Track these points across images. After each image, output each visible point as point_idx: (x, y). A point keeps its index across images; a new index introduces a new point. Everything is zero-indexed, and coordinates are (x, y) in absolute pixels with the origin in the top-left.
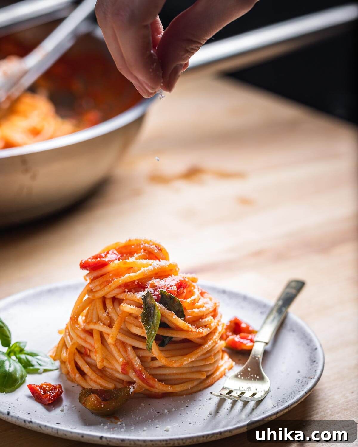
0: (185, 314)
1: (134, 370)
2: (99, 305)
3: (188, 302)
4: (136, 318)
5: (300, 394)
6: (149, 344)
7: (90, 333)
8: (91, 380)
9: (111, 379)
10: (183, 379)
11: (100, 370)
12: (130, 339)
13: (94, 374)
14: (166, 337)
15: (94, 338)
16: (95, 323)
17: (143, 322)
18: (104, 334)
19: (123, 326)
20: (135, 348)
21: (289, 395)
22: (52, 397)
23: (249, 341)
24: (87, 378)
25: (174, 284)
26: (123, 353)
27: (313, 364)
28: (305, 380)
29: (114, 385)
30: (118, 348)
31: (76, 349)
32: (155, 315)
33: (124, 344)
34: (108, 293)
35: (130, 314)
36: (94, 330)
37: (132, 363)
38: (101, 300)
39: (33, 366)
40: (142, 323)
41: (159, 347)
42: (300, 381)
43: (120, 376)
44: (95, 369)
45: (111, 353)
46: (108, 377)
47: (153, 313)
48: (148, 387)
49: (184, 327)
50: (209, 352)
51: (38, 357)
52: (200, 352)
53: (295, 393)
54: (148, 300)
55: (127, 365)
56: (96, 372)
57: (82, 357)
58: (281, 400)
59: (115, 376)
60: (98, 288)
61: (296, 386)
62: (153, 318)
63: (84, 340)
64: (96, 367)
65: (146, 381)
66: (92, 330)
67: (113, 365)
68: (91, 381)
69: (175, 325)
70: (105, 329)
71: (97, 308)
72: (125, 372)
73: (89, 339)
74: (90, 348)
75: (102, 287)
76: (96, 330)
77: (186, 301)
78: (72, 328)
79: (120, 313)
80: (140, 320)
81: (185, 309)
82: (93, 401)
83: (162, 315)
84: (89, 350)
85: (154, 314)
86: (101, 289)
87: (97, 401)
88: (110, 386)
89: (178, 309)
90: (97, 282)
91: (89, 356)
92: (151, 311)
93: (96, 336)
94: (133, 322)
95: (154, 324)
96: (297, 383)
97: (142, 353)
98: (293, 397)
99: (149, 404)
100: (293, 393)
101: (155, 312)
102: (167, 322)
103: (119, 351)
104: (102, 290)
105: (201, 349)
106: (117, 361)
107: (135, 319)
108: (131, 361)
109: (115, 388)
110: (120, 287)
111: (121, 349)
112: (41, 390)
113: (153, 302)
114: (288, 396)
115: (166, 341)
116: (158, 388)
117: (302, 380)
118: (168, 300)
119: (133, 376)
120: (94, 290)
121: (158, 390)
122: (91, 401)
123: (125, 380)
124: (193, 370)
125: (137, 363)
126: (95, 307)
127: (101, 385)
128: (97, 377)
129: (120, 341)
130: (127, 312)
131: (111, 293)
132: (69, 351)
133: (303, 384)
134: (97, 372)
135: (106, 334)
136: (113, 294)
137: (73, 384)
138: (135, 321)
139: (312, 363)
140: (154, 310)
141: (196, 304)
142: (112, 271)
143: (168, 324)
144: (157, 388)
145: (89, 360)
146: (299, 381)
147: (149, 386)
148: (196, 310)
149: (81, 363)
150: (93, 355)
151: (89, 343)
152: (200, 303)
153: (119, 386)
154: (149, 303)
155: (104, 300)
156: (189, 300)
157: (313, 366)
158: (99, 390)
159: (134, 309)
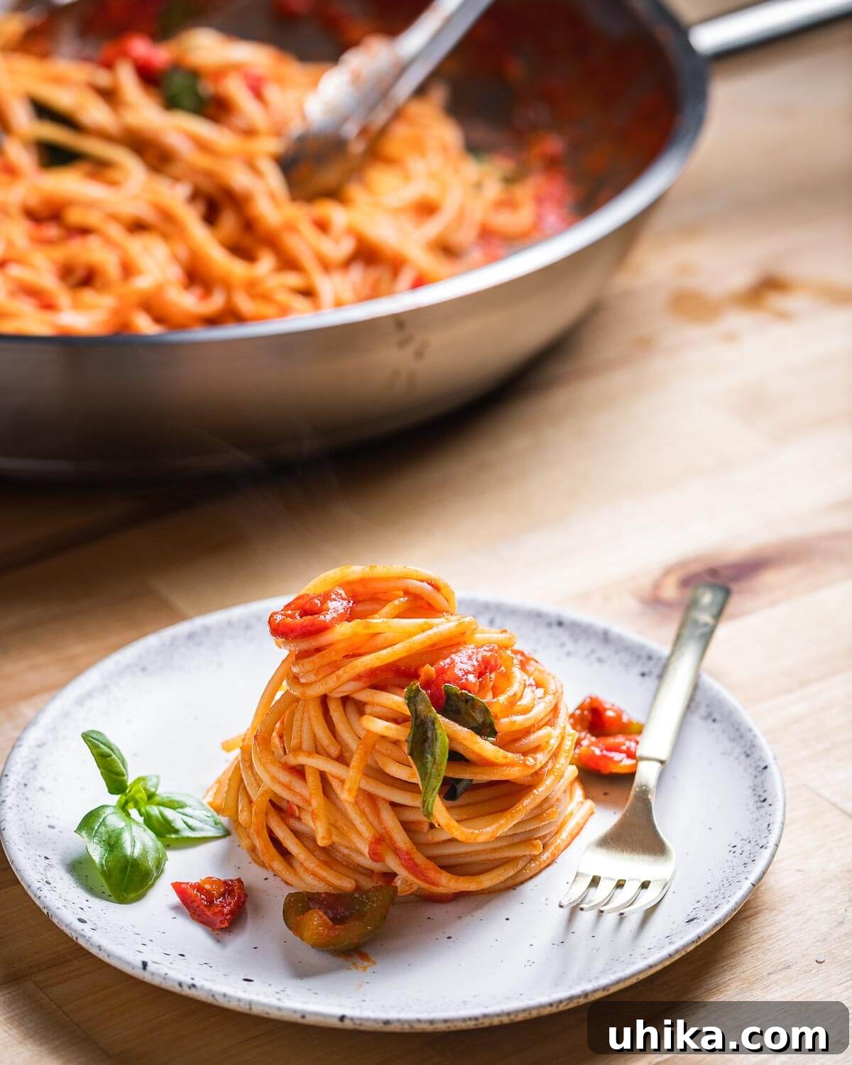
0: (496, 728)
1: (396, 851)
2: (315, 712)
3: (501, 702)
4: (396, 743)
5: (740, 888)
6: (428, 804)
7: (299, 772)
8: (306, 870)
9: (347, 867)
10: (495, 860)
11: (324, 849)
12: (385, 786)
13: (312, 857)
14: (459, 781)
15: (309, 785)
16: (309, 754)
17: (411, 754)
18: (329, 776)
19: (370, 761)
20: (394, 805)
21: (717, 888)
22: (227, 915)
23: (624, 755)
24: (296, 865)
25: (471, 669)
26: (371, 818)
27: (762, 807)
28: (747, 847)
29: (353, 882)
30: (360, 809)
31: (271, 801)
32: (436, 739)
33: (372, 798)
34: (334, 690)
35: (383, 737)
36: (306, 768)
37: (391, 839)
38: (318, 702)
39: (177, 831)
40: (409, 757)
41: (445, 800)
42: (738, 850)
43: (367, 862)
44: (311, 846)
45: (344, 815)
46: (340, 863)
47: (432, 736)
48: (425, 886)
49: (497, 759)
50: (546, 799)
51: (186, 810)
52: (528, 803)
53: (730, 883)
54: (421, 707)
55: (381, 841)
56: (315, 854)
57: (283, 819)
58: (703, 901)
59: (356, 861)
60: (312, 678)
61: (730, 864)
62: (432, 745)
63: (287, 787)
64: (314, 840)
65: (423, 875)
66: (303, 766)
67: (350, 841)
68: (304, 871)
69: (478, 755)
70: (331, 768)
71: (310, 719)
72: (375, 856)
73: (297, 785)
74: (301, 804)
75: (320, 676)
76: (311, 767)
77: (498, 700)
78: (260, 760)
79: (362, 734)
80: (406, 751)
81: (496, 717)
82: (315, 928)
83: (451, 739)
84: (298, 807)
85: (434, 738)
86: (319, 681)
87: (325, 925)
88: (347, 884)
89: (482, 720)
90: (308, 664)
91: (299, 819)
92: (428, 730)
93: (312, 779)
94: (390, 752)
95: (435, 758)
96: (731, 853)
97: (410, 816)
98: (727, 896)
99: (429, 918)
100: (725, 882)
101: (436, 734)
102: (460, 750)
103: (363, 814)
104: (321, 682)
105: (532, 796)
106: (359, 833)
107: (395, 746)
108: (389, 834)
109: (358, 888)
110: (358, 678)
111: (367, 810)
112: (202, 896)
113: (431, 712)
114: (716, 891)
115: (460, 788)
116: (446, 885)
117: (742, 847)
118: (461, 704)
119: (392, 863)
120: (302, 680)
121: (446, 889)
122: (311, 927)
123: (376, 871)
124: (516, 840)
125: (401, 839)
126: (306, 715)
127: (328, 883)
128: (318, 866)
129: (364, 791)
130: (377, 734)
131: (338, 690)
132: (254, 807)
133: (747, 860)
134: (318, 853)
135: (333, 776)
136: (343, 692)
137: (265, 873)
138: (395, 752)
139: (759, 804)
140: (434, 730)
141: (518, 703)
142: (339, 641)
143: (463, 754)
144: (443, 886)
145: (297, 825)
146: (734, 849)
147: (429, 883)
148: (519, 719)
149: (282, 833)
150: (307, 818)
151: (298, 793)
152: (525, 702)
153: (367, 884)
154: (422, 713)
155: (324, 700)
156: (502, 699)
157: (762, 811)
158: (323, 895)
159: (391, 729)
